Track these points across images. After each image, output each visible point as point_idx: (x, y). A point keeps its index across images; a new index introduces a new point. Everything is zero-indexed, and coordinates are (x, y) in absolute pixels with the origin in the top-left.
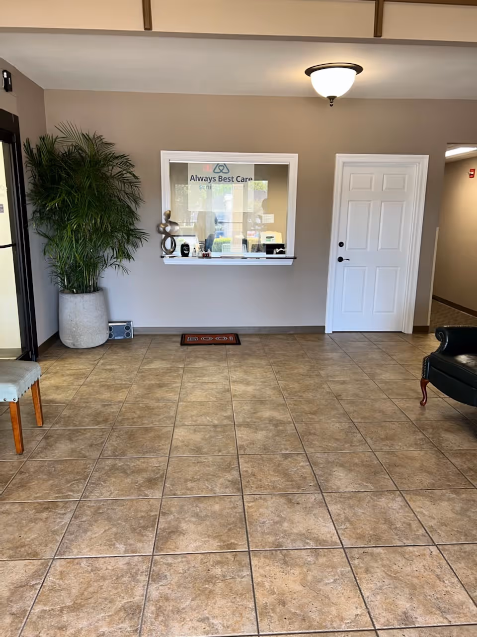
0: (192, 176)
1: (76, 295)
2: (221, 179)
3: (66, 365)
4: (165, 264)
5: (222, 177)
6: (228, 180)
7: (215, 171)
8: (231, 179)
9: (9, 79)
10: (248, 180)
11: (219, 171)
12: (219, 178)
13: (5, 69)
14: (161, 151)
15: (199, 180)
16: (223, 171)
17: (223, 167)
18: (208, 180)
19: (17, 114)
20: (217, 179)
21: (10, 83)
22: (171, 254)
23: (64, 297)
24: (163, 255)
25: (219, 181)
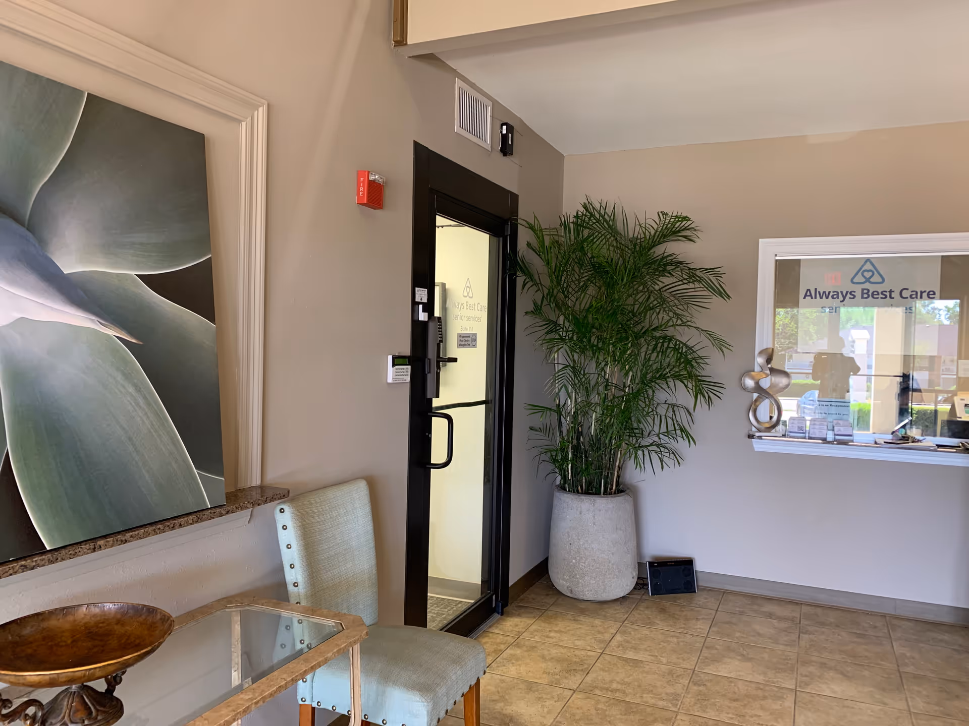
0: (809, 290)
1: (583, 497)
2: (867, 294)
3: (552, 634)
4: (756, 449)
5: (868, 290)
6: (881, 296)
7: (854, 281)
8: (888, 294)
9: (510, 135)
10: (925, 295)
11: (864, 280)
12: (863, 294)
13: (505, 121)
14: (760, 240)
15: (821, 298)
16: (872, 280)
17: (870, 274)
18: (840, 295)
19: (516, 192)
20: (858, 294)
21: (510, 143)
22: (769, 432)
23: (562, 498)
24: (751, 433)
25: (862, 297)
